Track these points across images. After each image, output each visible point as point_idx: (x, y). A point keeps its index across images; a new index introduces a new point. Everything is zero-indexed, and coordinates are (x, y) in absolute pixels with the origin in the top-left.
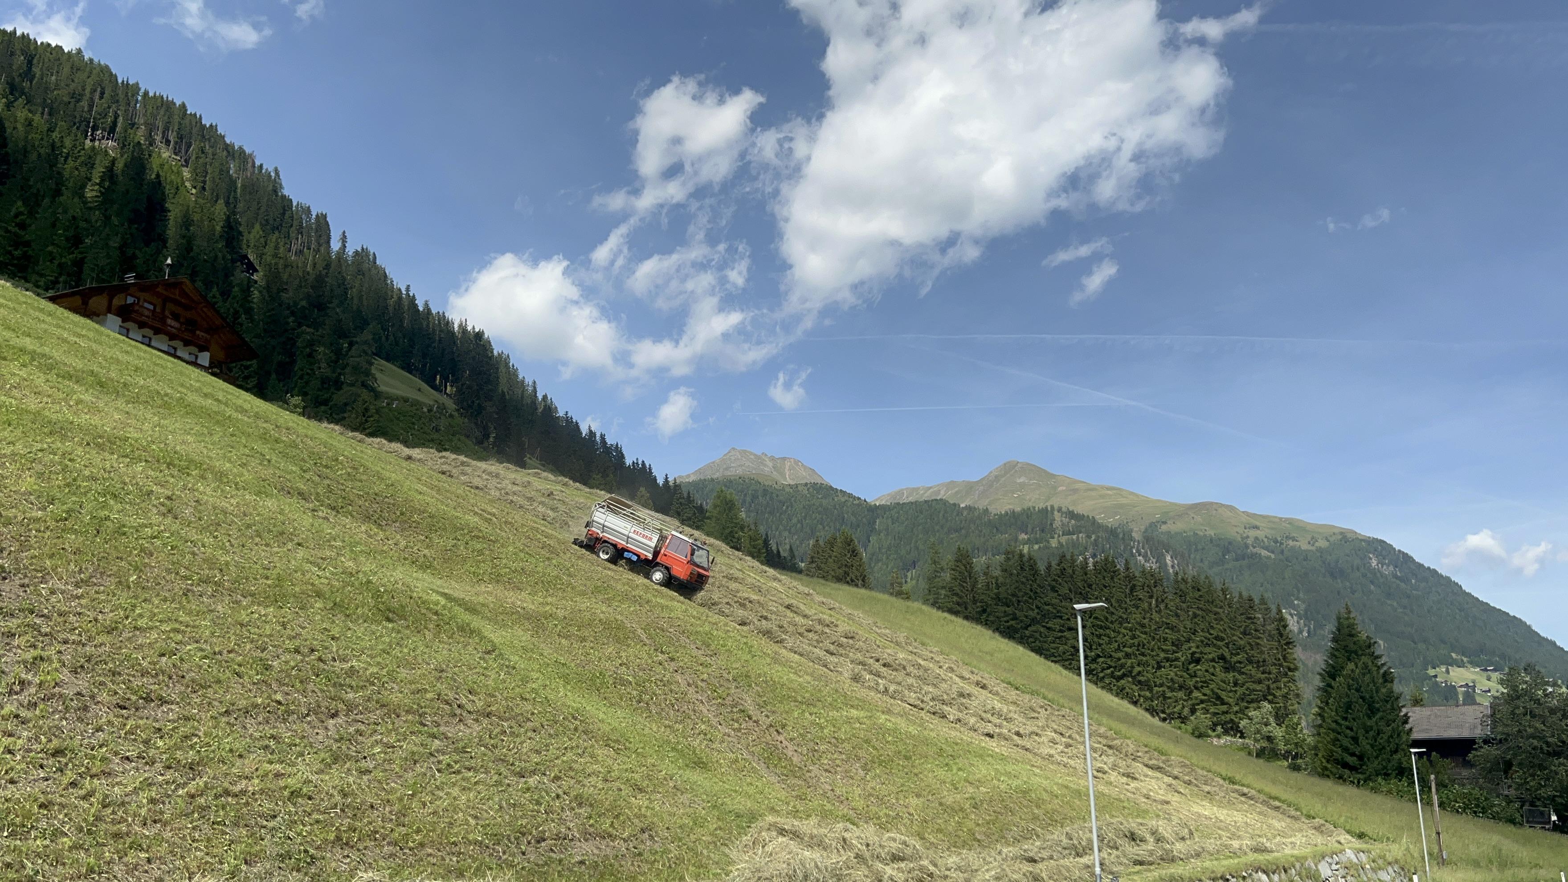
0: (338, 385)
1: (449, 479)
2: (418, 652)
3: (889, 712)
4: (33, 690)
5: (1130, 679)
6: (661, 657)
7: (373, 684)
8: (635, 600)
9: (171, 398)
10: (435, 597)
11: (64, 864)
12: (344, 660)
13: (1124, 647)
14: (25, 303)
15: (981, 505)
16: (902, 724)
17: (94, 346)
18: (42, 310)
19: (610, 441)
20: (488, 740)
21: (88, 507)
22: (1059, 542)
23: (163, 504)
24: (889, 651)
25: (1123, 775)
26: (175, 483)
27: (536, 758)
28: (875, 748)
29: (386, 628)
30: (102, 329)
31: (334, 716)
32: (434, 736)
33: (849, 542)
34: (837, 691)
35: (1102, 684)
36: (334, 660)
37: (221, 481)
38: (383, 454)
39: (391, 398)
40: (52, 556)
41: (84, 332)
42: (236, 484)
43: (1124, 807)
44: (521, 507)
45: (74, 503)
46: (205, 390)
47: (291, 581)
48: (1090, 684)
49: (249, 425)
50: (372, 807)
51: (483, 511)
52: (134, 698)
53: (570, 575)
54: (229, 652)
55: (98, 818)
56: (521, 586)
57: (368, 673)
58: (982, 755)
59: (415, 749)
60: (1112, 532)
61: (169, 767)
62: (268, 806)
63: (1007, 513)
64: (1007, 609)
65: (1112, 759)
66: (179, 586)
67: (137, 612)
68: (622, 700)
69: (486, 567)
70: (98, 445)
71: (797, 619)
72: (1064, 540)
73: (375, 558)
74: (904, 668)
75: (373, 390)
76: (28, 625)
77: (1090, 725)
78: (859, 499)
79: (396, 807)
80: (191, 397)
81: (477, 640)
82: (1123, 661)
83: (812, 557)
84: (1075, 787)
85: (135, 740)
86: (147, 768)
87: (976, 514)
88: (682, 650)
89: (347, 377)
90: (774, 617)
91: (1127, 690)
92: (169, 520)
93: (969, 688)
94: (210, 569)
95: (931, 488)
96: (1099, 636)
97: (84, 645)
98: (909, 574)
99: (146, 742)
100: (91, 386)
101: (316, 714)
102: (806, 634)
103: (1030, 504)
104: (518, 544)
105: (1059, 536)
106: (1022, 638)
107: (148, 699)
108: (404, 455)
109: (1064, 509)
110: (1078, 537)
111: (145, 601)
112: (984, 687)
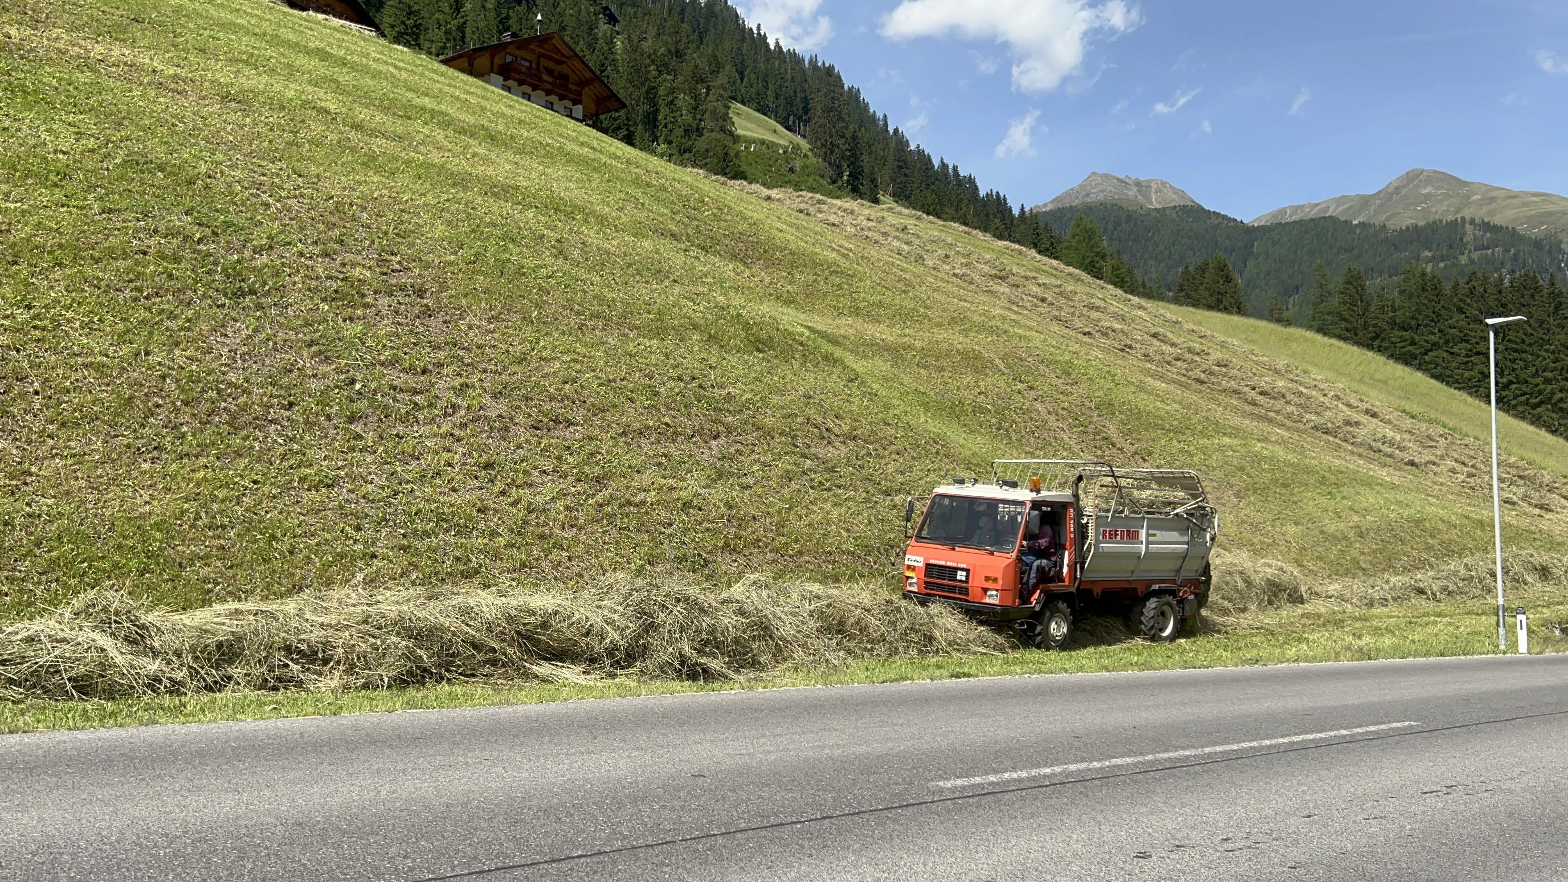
0: (699, 132)
1: (807, 218)
2: (787, 380)
3: (1265, 440)
4: (463, 413)
5: (1549, 406)
6: (1020, 386)
7: (749, 409)
8: (992, 331)
9: (552, 147)
10: (799, 329)
11: (501, 559)
12: (721, 387)
13: (1544, 371)
14: (421, 65)
15: (1378, 220)
16: (1280, 452)
17: (483, 103)
18: (435, 71)
19: (963, 173)
20: (855, 461)
21: (492, 250)
22: (1470, 258)
23: (554, 247)
24: (1267, 379)
25: (1536, 506)
26: (563, 228)
27: (900, 479)
28: (1248, 475)
29: (757, 357)
30: (488, 86)
31: (716, 437)
32: (805, 457)
33: (1222, 267)
34: (1207, 419)
35: (1515, 412)
36: (713, 387)
37: (603, 225)
38: (745, 196)
39: (749, 141)
40: (466, 295)
41: (472, 90)
42: (616, 227)
43: (1535, 539)
44: (876, 242)
45: (480, 247)
46: (581, 139)
47: (670, 315)
48: (1501, 413)
49: (623, 171)
50: (754, 518)
51: (841, 246)
52: (545, 420)
53: (926, 307)
54: (622, 380)
55: (526, 522)
56: (880, 318)
57: (744, 398)
58: (1370, 483)
59: (789, 467)
60: (1537, 244)
61: (580, 480)
62: (664, 515)
63: (1408, 228)
64: (1405, 333)
65: (1522, 490)
66: (574, 321)
67: (541, 344)
68: (981, 426)
69: (845, 301)
70: (495, 195)
71: (1164, 348)
72: (1476, 255)
73: (743, 293)
74: (1284, 396)
75: (731, 134)
76: (453, 357)
77: (1498, 454)
78: (1235, 220)
79: (776, 519)
80: (570, 146)
81: (840, 368)
82: (1541, 386)
83: (1181, 286)
84: (1477, 517)
85: (549, 456)
86: (561, 480)
87: (1371, 231)
88: (1041, 379)
89: (708, 123)
90: (1138, 346)
91: (1545, 418)
92: (560, 261)
93: (1356, 417)
94: (599, 305)
95: (1318, 204)
96: (1513, 361)
97: (500, 374)
98: (1291, 301)
99: (559, 458)
100: (484, 140)
101: (701, 435)
102: (1174, 362)
103: (1437, 217)
104: (875, 278)
105: (1470, 251)
106: (1420, 364)
107: (557, 422)
108: (763, 195)
109: (1477, 221)
110: (1493, 252)
111: (547, 334)
112: (1374, 415)
